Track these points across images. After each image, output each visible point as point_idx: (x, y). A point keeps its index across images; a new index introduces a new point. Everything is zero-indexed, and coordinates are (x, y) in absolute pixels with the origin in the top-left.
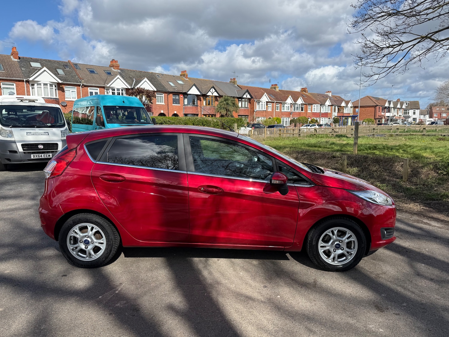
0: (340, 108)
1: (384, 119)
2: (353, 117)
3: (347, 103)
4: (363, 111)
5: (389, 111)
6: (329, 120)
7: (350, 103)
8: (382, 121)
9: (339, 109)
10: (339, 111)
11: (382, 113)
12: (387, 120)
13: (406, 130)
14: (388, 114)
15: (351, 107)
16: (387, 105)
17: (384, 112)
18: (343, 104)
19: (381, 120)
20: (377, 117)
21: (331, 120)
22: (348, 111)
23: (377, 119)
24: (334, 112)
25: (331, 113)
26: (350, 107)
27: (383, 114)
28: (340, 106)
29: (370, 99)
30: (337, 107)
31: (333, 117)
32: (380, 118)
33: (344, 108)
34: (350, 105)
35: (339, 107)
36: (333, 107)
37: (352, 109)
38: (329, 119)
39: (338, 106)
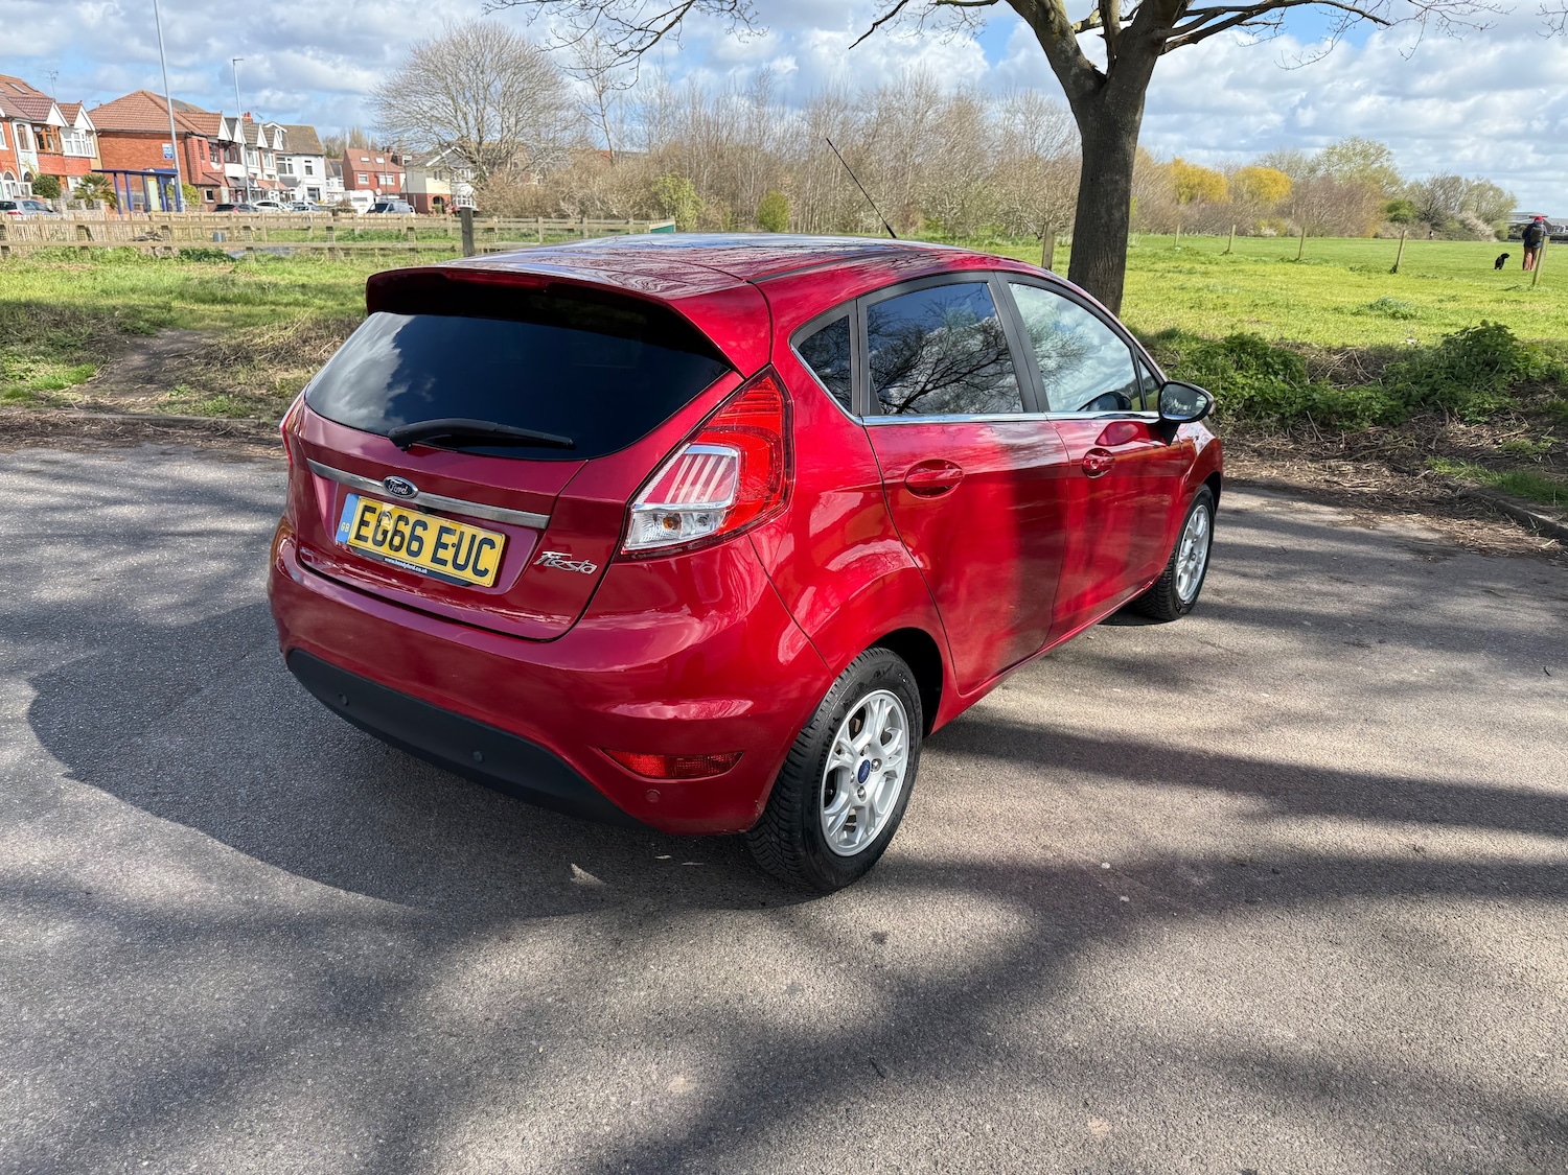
0: (44, 133)
1: (227, 188)
2: (164, 177)
3: (70, 112)
4: (139, 151)
5: (235, 158)
6: (9, 182)
7: (80, 113)
8: (220, 194)
9: (40, 137)
10: (42, 146)
11: (213, 164)
12: (237, 192)
13: (357, 232)
14: (232, 170)
15: (89, 132)
16: (224, 135)
17: (219, 162)
18: (54, 118)
19: (215, 191)
20: (200, 179)
21: (15, 181)
22: (79, 147)
23: (201, 186)
24: (22, 147)
25: (11, 153)
26: (84, 133)
27: (216, 167)
28: (44, 126)
29: (156, 103)
30: (28, 127)
31: (24, 172)
32: (211, 182)
33: (62, 136)
34: (82, 123)
35: (37, 129)
36: (14, 124)
37: (93, 140)
38: (8, 177)
39: (33, 125)
